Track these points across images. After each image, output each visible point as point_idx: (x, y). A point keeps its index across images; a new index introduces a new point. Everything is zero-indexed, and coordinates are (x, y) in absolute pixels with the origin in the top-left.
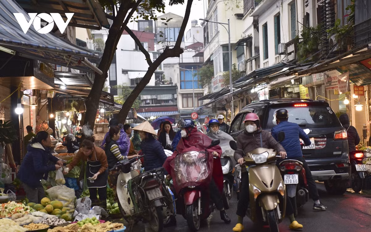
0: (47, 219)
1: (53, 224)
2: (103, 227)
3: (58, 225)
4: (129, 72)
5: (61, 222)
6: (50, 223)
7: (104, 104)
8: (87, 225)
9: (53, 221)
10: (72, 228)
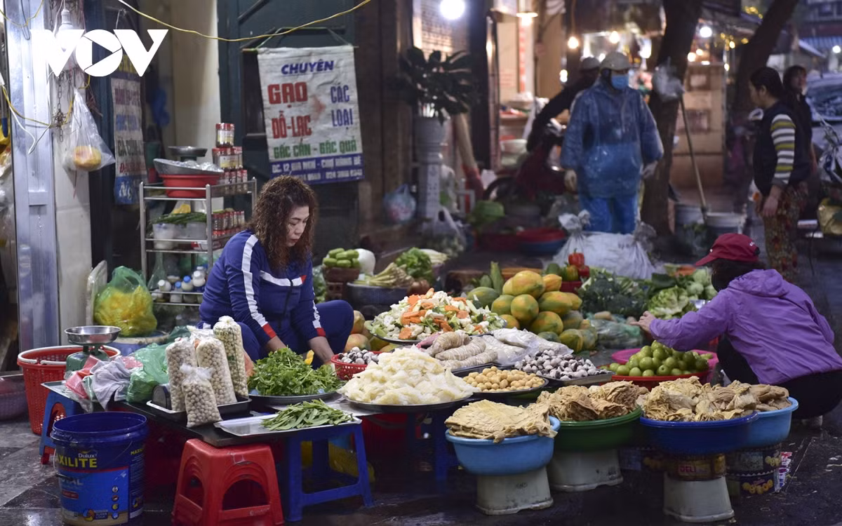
0: (540, 355)
1: (558, 375)
2: (720, 401)
3: (573, 381)
5: (581, 371)
6: (549, 371)
7: (713, 15)
8: (665, 390)
9: (556, 366)
10: (616, 396)
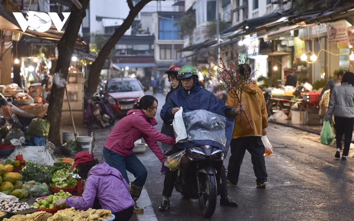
0: (3, 201)
1: (12, 210)
2: (83, 217)
3: (18, 213)
4: (103, 20)
5: (22, 208)
6: (7, 209)
7: (78, 51)
8: (60, 214)
9: (11, 206)
10: (38, 218)
